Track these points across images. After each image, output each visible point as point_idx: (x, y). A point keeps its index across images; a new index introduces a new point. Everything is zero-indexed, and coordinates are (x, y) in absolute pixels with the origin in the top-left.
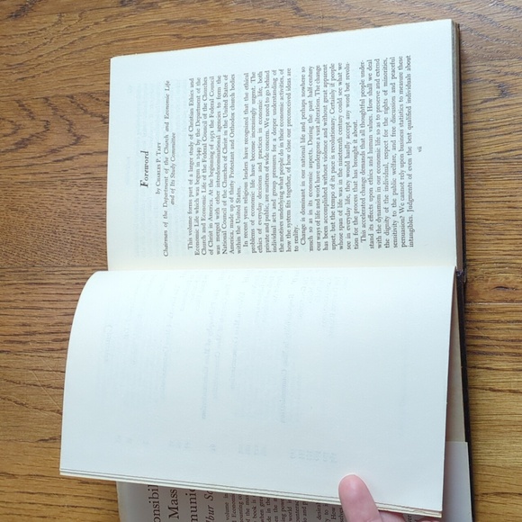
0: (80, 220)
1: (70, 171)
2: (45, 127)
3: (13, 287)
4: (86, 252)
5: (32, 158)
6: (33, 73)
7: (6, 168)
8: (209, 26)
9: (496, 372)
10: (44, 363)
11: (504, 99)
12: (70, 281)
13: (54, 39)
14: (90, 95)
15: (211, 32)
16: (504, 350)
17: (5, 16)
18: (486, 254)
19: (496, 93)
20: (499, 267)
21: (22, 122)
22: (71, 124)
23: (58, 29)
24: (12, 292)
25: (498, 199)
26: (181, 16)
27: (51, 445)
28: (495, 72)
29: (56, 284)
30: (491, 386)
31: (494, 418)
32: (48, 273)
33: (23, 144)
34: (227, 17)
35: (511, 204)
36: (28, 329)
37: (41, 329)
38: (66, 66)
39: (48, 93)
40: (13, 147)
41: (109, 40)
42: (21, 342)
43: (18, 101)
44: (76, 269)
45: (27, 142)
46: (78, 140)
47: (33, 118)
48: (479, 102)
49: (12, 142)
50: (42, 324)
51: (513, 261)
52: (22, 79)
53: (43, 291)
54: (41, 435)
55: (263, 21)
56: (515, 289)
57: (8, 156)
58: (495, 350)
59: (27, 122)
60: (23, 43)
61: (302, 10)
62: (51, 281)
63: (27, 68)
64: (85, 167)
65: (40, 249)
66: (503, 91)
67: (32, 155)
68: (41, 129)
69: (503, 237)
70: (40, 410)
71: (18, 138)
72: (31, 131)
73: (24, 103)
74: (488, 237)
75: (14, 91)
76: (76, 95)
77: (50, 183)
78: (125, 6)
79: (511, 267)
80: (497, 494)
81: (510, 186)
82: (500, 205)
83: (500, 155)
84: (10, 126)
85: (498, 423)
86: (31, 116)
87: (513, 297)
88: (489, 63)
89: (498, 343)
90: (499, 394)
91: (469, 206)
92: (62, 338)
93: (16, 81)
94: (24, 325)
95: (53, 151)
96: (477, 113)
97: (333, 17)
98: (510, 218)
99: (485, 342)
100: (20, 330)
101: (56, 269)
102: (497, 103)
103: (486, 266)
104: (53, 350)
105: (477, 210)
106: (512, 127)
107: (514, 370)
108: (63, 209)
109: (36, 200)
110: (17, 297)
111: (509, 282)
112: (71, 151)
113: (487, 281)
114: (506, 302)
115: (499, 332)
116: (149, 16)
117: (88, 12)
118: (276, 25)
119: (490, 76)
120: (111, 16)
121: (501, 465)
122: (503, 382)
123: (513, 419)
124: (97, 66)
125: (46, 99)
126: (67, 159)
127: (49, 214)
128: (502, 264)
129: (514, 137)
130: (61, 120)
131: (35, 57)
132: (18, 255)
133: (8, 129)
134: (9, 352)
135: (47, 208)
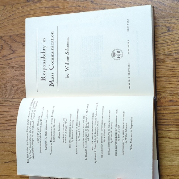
0: (16, 81)
1: (11, 63)
2: (1, 47)
4: (19, 93)
8: (60, 9)
9: (171, 132)
10: (5, 134)
11: (169, 33)
12: (13, 104)
13: (3, 15)
14: (17, 35)
15: (61, 11)
16: (173, 123)
18: (165, 89)
19: (166, 31)
20: (170, 94)
22: (11, 46)
23: (4, 11)
25: (169, 69)
26: (49, 5)
27: (9, 164)
28: (165, 22)
29: (8, 105)
30: (169, 136)
31: (170, 148)
32: (5, 101)
34: (67, 5)
35: (173, 70)
37: (3, 122)
38: (8, 25)
39: (2, 35)
41: (23, 15)
44: (15, 99)
46: (14, 52)
48: (160, 34)
50: (4, 120)
51: (175, 91)
53: (4, 108)
54: (5, 161)
55: (80, 6)
56: (176, 101)
58: (170, 124)
61: (94, 2)
62: (6, 104)
64: (17, 62)
65: (2, 93)
66: (169, 29)
69: (171, 82)
70: (5, 151)
74: (165, 83)
76: (12, 35)
77: (4, 68)
78: (28, 2)
79: (174, 93)
80: (172, 175)
81: (173, 64)
82: (169, 71)
83: (169, 53)
85: (172, 150)
87: (175, 104)
88: (163, 19)
89: (171, 121)
90: (172, 139)
91: (158, 72)
92: (11, 125)
95: (5, 56)
96: (160, 38)
97: (105, 4)
98: (173, 75)
99: (166, 121)
101: (8, 100)
102: (167, 34)
103: (165, 93)
104: (8, 129)
105: (161, 73)
106: (173, 43)
107: (177, 130)
108: (9, 77)
111: (174, 99)
112: (11, 56)
113: (166, 99)
114: (173, 106)
115: (171, 117)
116: (38, 6)
117: (15, 5)
118: (85, 7)
119: (164, 24)
120: (24, 6)
121: (173, 165)
122: (173, 135)
123: (177, 148)
124: (20, 24)
125: (1, 37)
126: (10, 59)
127: (4, 79)
128: (171, 92)
129: (173, 46)
130: (7, 45)
135: (3, 77)
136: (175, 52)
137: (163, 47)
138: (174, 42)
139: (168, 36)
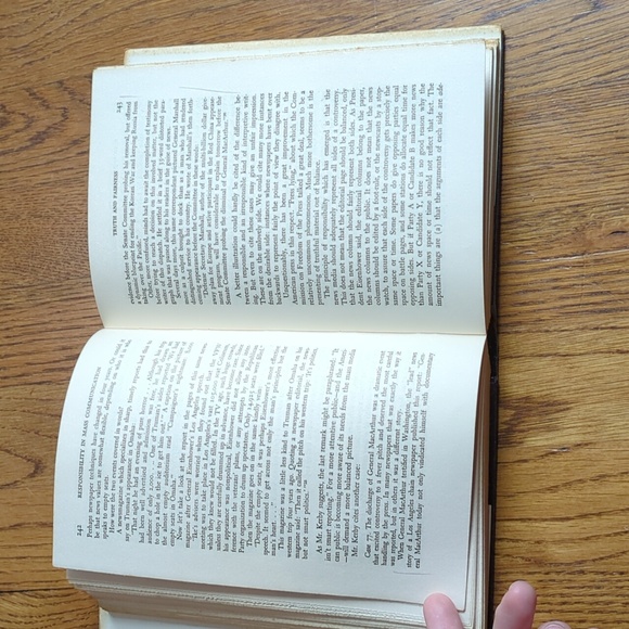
2: (63, 115)
3: (47, 306)
5: (52, 153)
6: (42, 54)
7: (22, 169)
9: (624, 331)
11: (597, 14)
13: (63, 12)
18: (596, 196)
19: (588, 8)
20: (613, 209)
21: (35, 114)
24: (46, 311)
25: (604, 130)
30: (618, 347)
31: (626, 384)
32: (86, 285)
33: (39, 139)
35: (619, 134)
36: (68, 353)
38: (80, 42)
39: (62, 76)
40: (29, 143)
42: (62, 369)
43: (27, 90)
45: (44, 136)
47: (48, 107)
48: (569, 20)
49: (27, 138)
52: (30, 63)
53: (82, 306)
57: (24, 155)
58: (618, 306)
59: (41, 113)
60: (26, 22)
63: (35, 49)
65: (73, 258)
66: (596, 4)
67: (52, 150)
68: (59, 119)
69: (613, 173)
71: (33, 132)
72: (47, 122)
73: (35, 90)
74: (595, 176)
75: (21, 79)
77: (76, 179)
81: (616, 113)
82: (606, 136)
83: (601, 79)
84: (22, 119)
86: (46, 105)
89: (622, 297)
93: (23, 66)
94: (64, 348)
95: (76, 142)
96: (568, 33)
99: (606, 297)
100: (60, 355)
102: (591, 18)
103: (598, 209)
105: (579, 146)
106: (611, 44)
109: (62, 201)
110: (52, 318)
113: (600, 227)
114: (626, 248)
115: (621, 283)
124: (117, 36)
125: (61, 82)
128: (616, 205)
129: (615, 56)
130: (82, 105)
131: (42, 35)
132: (48, 269)
133: (20, 123)
134: (50, 382)
135: (76, 209)
136: (621, 72)
137: (579, 61)
138: (617, 43)
139: (596, 24)
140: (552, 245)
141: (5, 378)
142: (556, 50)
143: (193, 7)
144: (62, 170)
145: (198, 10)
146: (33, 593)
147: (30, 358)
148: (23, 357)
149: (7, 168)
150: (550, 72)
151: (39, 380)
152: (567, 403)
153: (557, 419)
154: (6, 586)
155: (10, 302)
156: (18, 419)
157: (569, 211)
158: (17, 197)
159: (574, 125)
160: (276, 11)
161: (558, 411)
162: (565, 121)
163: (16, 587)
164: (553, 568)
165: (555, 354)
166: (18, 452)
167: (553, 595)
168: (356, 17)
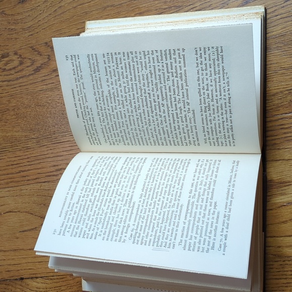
2: (48, 58)
3: (45, 147)
5: (44, 76)
6: (37, 30)
7: (31, 84)
13: (45, 10)
17: (17, 3)
21: (36, 58)
23: (46, 5)
24: (45, 149)
29: (68, 141)
32: (63, 136)
33: (37, 70)
36: (57, 168)
38: (54, 24)
39: (47, 40)
40: (33, 72)
41: (75, 5)
42: (54, 175)
43: (31, 47)
45: (40, 68)
47: (41, 55)
48: (283, 2)
49: (32, 70)
50: (64, 164)
52: (31, 35)
53: (62, 146)
57: (31, 77)
59: (38, 58)
60: (29, 16)
62: (65, 140)
63: (33, 28)
65: (56, 124)
67: (44, 75)
68: (46, 60)
71: (35, 67)
72: (41, 62)
73: (35, 47)
75: (28, 42)
77: (56, 88)
84: (29, 61)
86: (40, 54)
93: (28, 36)
94: (55, 166)
96: (282, 9)
100: (53, 169)
101: (66, 133)
109: (50, 98)
110: (48, 152)
124: (71, 20)
125: (46, 43)
127: (58, 105)
131: (36, 22)
132: (45, 130)
133: (28, 63)
134: (49, 182)
135: (57, 102)
140: (279, 109)
141: (28, 180)
142: (277, 17)
143: (105, 5)
144: (49, 84)
145: (108, 6)
146: (46, 277)
147: (39, 171)
148: (36, 170)
149: (24, 84)
150: (275, 27)
151: (44, 181)
152: (289, 182)
153: (285, 190)
154: (34, 275)
155: (28, 145)
156: (35, 199)
157: (287, 92)
158: (29, 97)
159: (287, 52)
160: (144, 5)
161: (285, 186)
162: (283, 50)
163: (39, 276)
164: (286, 259)
165: (283, 160)
166: (36, 214)
167: (287, 271)
168: (182, 6)
